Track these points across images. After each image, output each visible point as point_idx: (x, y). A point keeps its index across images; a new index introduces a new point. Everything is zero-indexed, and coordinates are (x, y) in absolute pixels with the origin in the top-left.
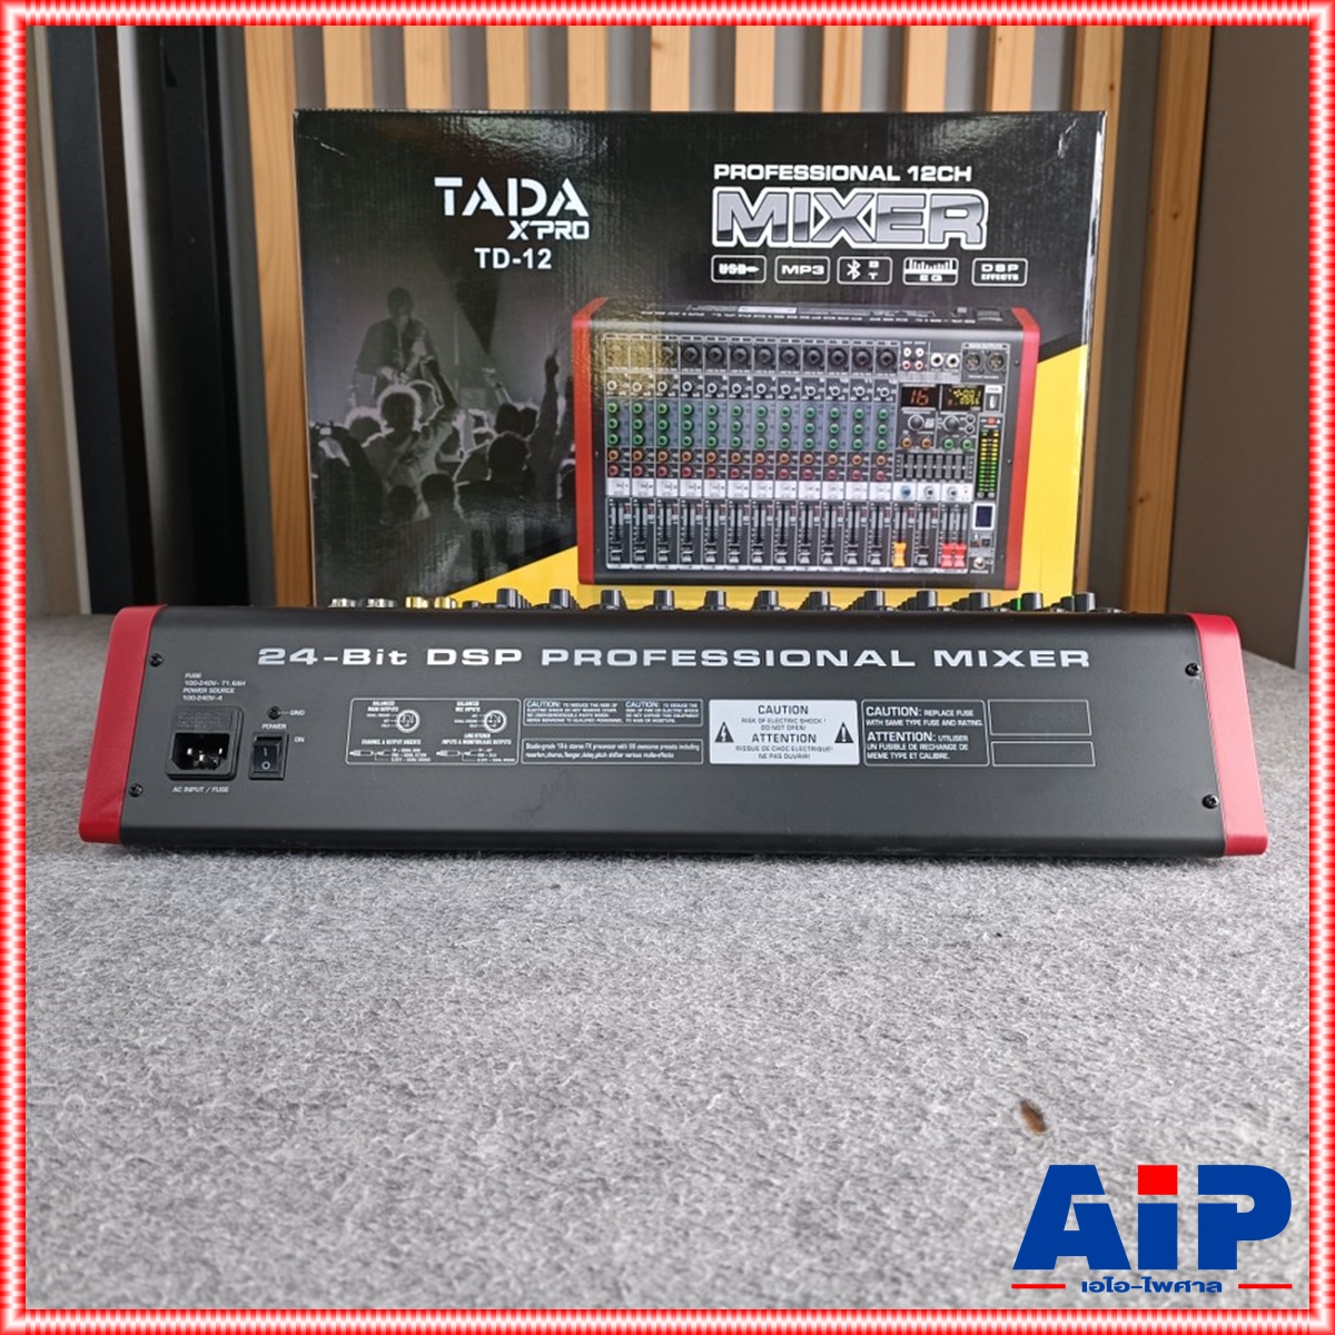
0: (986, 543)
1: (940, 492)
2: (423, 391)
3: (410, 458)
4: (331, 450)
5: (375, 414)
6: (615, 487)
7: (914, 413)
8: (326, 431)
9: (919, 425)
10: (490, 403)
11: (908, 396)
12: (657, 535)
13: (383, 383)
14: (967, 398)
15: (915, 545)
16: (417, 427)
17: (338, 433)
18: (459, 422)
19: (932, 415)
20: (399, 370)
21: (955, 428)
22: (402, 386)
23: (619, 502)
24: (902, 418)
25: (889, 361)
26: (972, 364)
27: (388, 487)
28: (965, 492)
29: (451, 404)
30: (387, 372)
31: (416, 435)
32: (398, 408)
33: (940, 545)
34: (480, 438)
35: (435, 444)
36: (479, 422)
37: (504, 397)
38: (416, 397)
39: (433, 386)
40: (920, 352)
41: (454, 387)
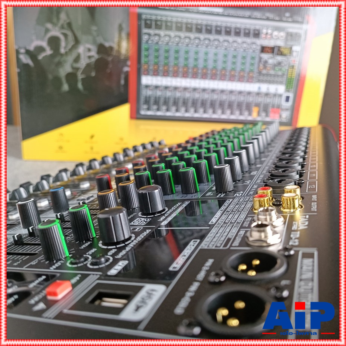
0: (287, 110)
1: (272, 88)
2: (65, 35)
3: (59, 64)
4: (25, 59)
5: (44, 44)
6: (146, 80)
7: (265, 56)
8: (22, 51)
9: (266, 62)
10: (94, 42)
11: (264, 49)
12: (162, 101)
13: (47, 31)
14: (285, 51)
15: (262, 109)
16: (62, 51)
17: (28, 52)
18: (81, 49)
19: (271, 58)
20: (55, 25)
21: (279, 64)
22: (55, 32)
23: (147, 87)
24: (260, 59)
25: (257, 34)
26: (289, 38)
27: (50, 77)
28: (281, 89)
29: (77, 42)
30: (49, 26)
31: (62, 55)
32: (54, 42)
33: (270, 109)
34: (90, 57)
35: (70, 59)
36: (89, 50)
37: (100, 40)
38: (62, 38)
39: (69, 33)
40: (270, 31)
41: (79, 34)
